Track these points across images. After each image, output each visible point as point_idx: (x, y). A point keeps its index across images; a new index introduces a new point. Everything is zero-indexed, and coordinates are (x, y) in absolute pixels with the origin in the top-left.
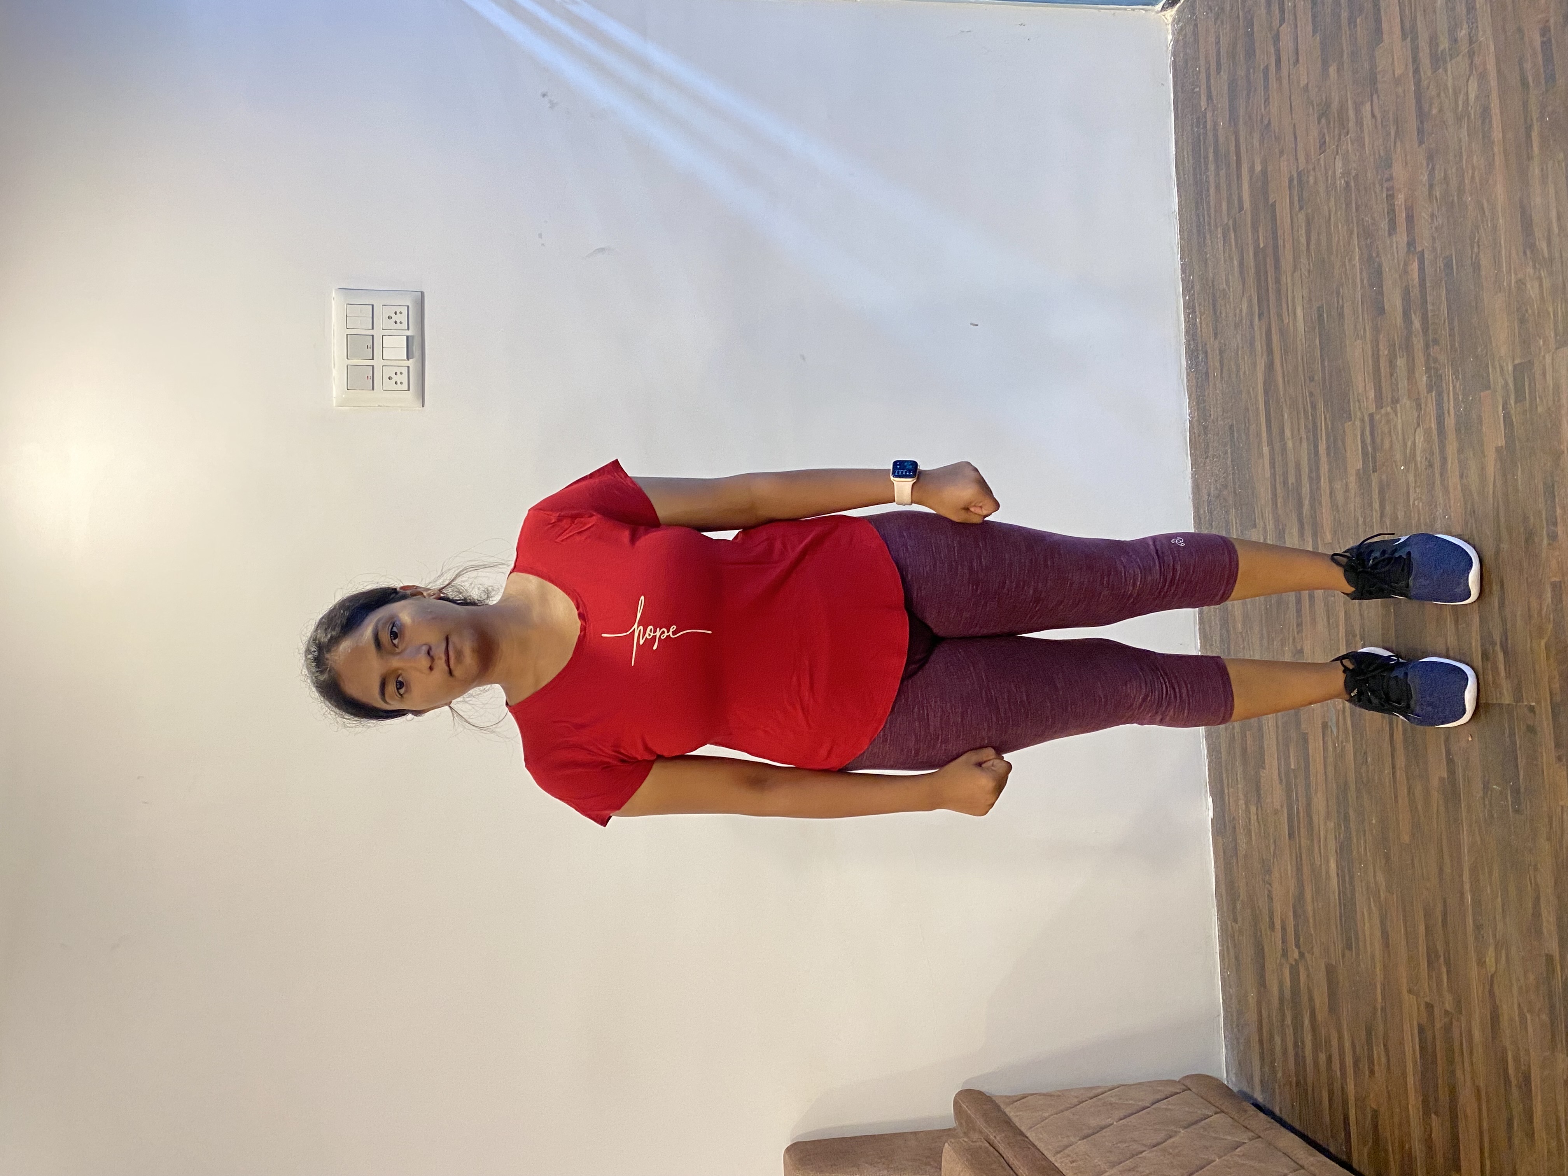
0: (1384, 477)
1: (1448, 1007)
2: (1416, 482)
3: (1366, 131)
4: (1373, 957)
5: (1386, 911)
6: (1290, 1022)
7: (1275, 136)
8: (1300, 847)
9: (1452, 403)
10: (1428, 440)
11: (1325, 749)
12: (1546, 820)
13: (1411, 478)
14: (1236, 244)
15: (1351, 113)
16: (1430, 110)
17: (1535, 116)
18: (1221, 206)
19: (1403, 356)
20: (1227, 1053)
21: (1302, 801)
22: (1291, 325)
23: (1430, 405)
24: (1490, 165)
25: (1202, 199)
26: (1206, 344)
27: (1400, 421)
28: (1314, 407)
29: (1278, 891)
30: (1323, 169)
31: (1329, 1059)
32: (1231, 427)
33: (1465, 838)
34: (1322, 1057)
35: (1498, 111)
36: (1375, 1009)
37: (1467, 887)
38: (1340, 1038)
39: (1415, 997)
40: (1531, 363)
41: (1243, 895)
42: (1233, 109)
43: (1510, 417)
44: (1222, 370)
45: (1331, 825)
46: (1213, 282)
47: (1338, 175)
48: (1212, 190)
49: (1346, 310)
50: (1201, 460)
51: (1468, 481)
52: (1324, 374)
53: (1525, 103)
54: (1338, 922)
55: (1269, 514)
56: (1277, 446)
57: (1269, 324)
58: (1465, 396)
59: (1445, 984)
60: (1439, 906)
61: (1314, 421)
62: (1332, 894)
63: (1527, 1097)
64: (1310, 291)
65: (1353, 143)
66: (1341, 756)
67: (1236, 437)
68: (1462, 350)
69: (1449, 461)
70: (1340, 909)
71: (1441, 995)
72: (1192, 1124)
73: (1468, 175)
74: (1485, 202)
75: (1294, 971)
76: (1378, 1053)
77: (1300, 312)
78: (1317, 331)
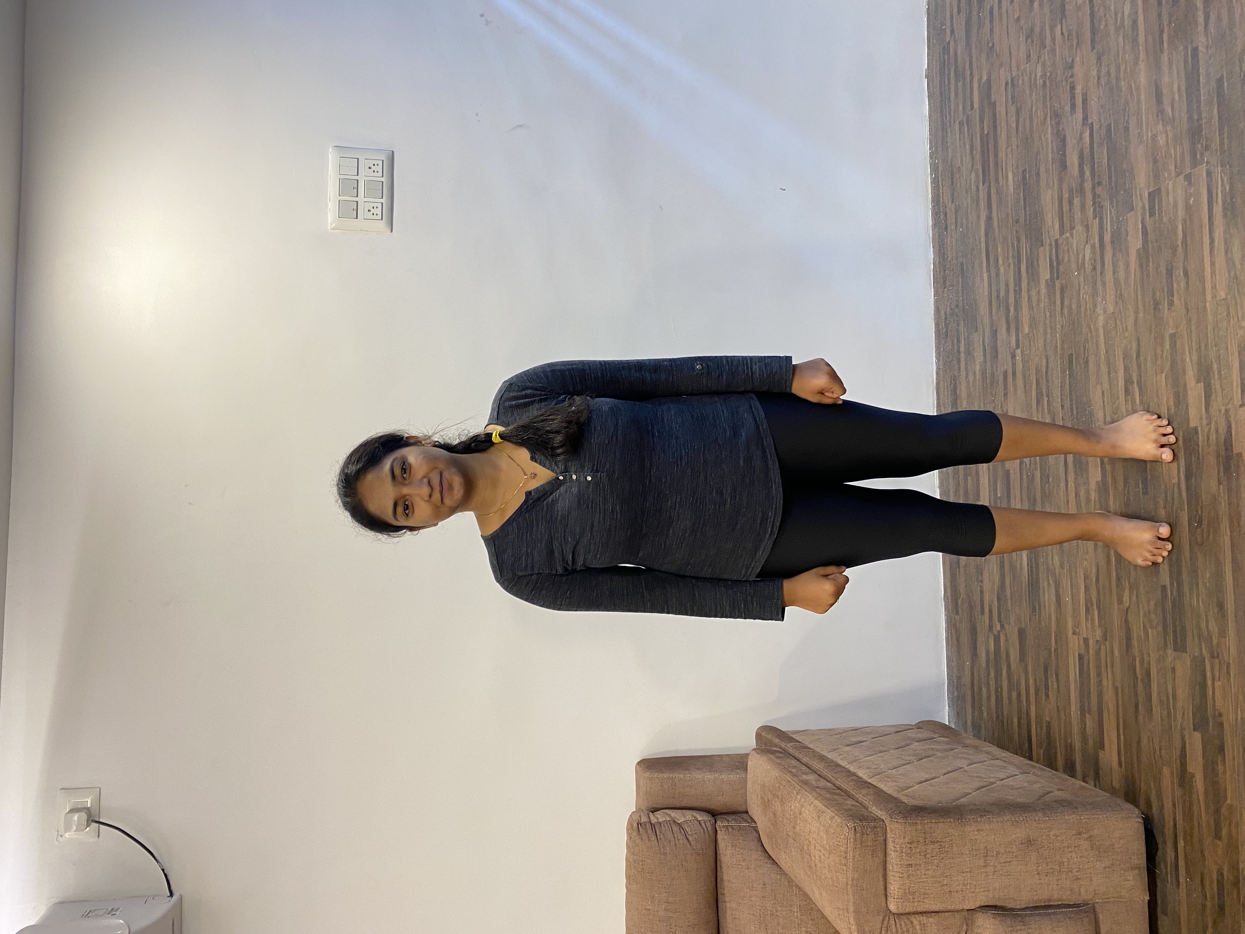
0: (1064, 282)
1: (1098, 639)
2: (1084, 282)
3: (1057, 45)
4: (1050, 616)
5: (1059, 583)
6: (993, 676)
7: (997, 54)
9: (1109, 224)
10: (1093, 252)
11: (1021, 479)
13: (1082, 279)
14: (968, 133)
15: (1048, 34)
16: (1099, 26)
17: (1166, 23)
18: (958, 108)
19: (1078, 196)
20: (949, 708)
22: (1004, 186)
23: (1095, 228)
24: (1137, 58)
25: (945, 104)
26: (946, 207)
27: (1075, 241)
28: (1019, 241)
29: (987, 586)
30: (1028, 75)
31: (1019, 695)
32: (962, 264)
34: (1014, 694)
35: (1142, 22)
36: (1050, 652)
38: (1027, 679)
39: (1077, 637)
40: (1159, 189)
41: (963, 595)
42: (968, 38)
43: (1146, 228)
44: (956, 225)
46: (952, 162)
47: (1038, 76)
48: (952, 97)
49: (1041, 170)
50: (940, 291)
51: (1118, 276)
52: (1026, 216)
53: (1160, 15)
54: (1027, 597)
55: (987, 321)
56: (993, 271)
57: (989, 187)
58: (1118, 218)
59: (1097, 622)
60: (1094, 570)
61: (1018, 251)
62: (1024, 579)
63: (1148, 684)
64: (1018, 160)
65: (1048, 55)
66: (1031, 479)
67: (965, 270)
68: (1116, 187)
69: (1106, 263)
70: (1029, 588)
71: (1094, 631)
72: (923, 740)
73: (1123, 67)
74: (1133, 85)
75: (997, 639)
76: (1052, 682)
77: (1010, 176)
78: (1022, 186)
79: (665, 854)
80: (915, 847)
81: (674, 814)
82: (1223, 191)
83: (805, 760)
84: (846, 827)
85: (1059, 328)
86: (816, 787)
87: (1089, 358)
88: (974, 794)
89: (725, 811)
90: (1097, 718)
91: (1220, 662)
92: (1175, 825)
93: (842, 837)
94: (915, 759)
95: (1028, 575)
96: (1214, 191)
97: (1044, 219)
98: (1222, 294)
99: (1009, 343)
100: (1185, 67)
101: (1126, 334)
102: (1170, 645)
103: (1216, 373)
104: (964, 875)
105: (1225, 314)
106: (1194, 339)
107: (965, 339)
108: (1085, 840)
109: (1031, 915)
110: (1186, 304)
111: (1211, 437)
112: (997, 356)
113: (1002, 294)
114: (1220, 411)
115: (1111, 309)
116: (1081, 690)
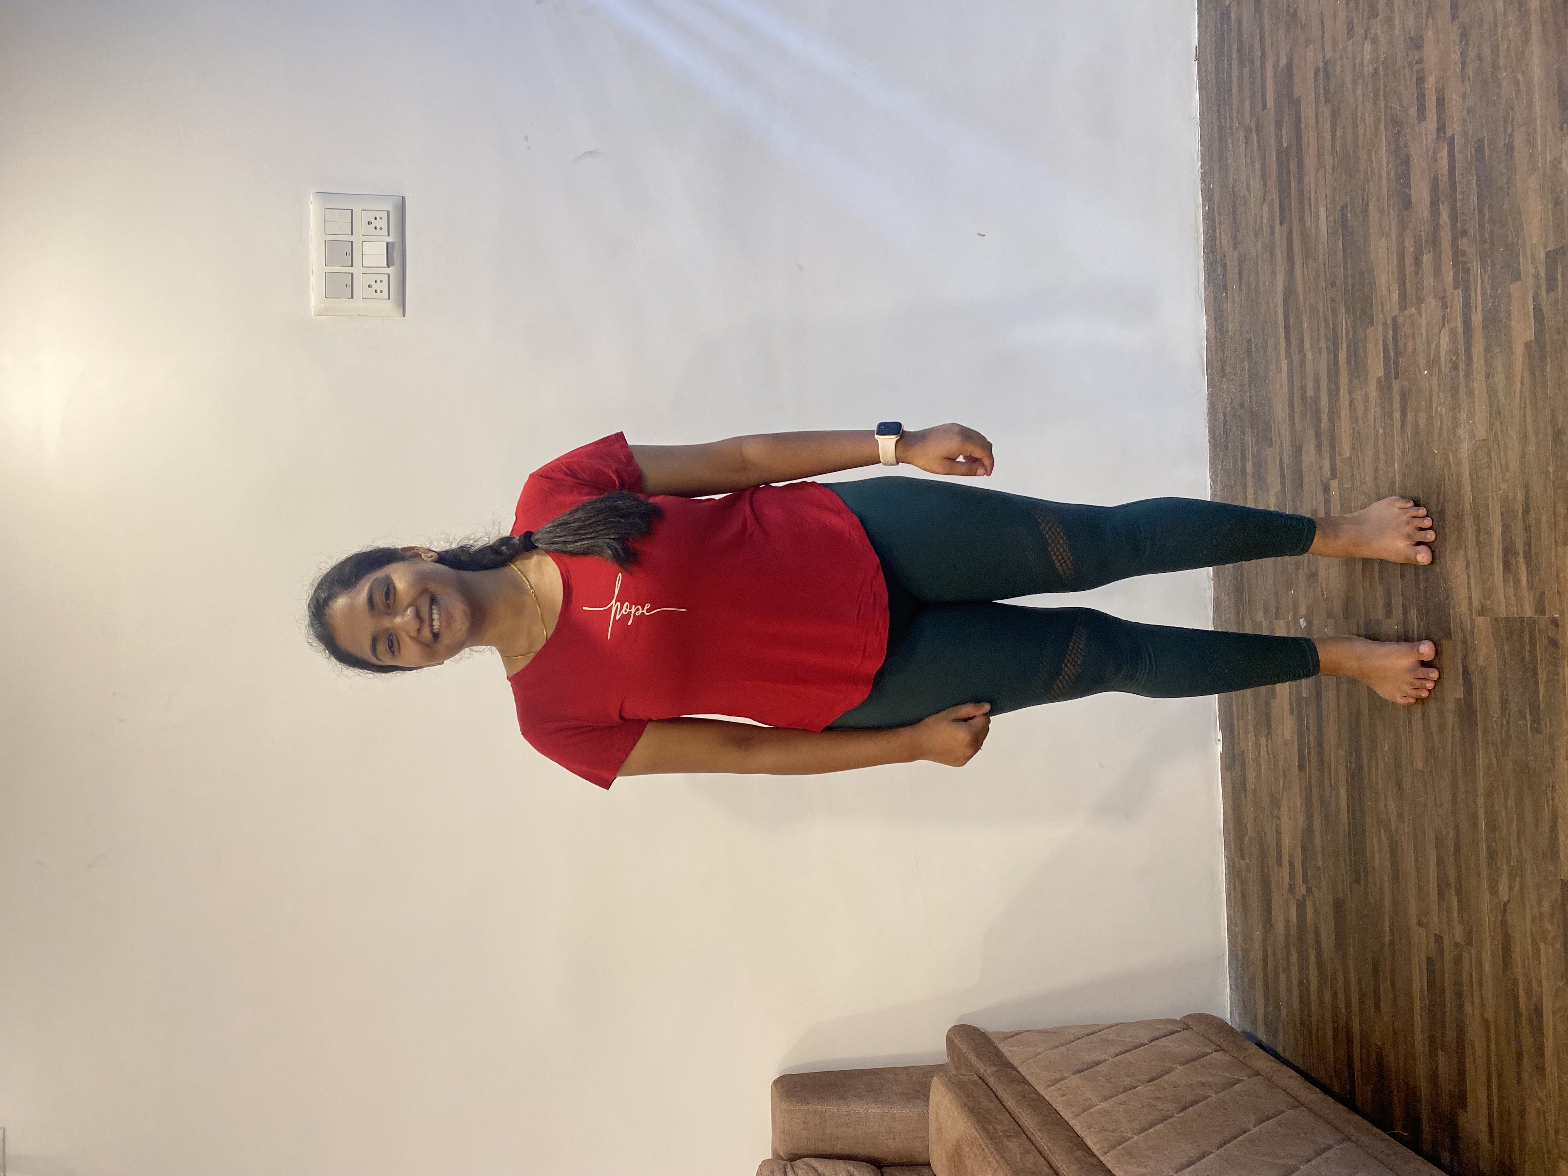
0: (1406, 383)
1: (1458, 939)
2: (1439, 387)
3: (1397, 12)
4: (1382, 889)
5: (1397, 843)
6: (1295, 960)
7: (1301, 25)
8: (1310, 778)
9: (1479, 299)
10: (1453, 340)
13: (1434, 382)
14: (1259, 145)
18: (1243, 106)
19: (1430, 252)
20: (1231, 993)
21: (1314, 729)
22: (1313, 228)
23: (1456, 303)
24: (1527, 35)
25: (1224, 100)
26: (1225, 256)
27: (1424, 321)
28: (1335, 314)
29: (1286, 825)
30: (1350, 57)
31: (1335, 995)
32: (1249, 341)
33: (1481, 763)
34: (1328, 995)
36: (1382, 943)
37: (1481, 813)
38: (1346, 973)
39: (1424, 930)
40: (1563, 248)
41: (1250, 832)
43: (1541, 310)
44: (1240, 283)
45: (1343, 753)
46: (1233, 187)
47: (1366, 61)
48: (1235, 90)
49: (1370, 207)
50: (1217, 379)
51: (1494, 382)
52: (1346, 277)
54: (1347, 854)
55: (1286, 432)
56: (1296, 358)
57: (1291, 229)
58: (1494, 290)
59: (1456, 915)
60: (1452, 834)
61: (1334, 329)
62: (1341, 824)
63: (1537, 1028)
64: (1334, 190)
65: (1382, 27)
67: (1253, 352)
68: (1492, 241)
69: (1475, 358)
70: (1349, 839)
71: (1452, 927)
72: (1190, 1061)
73: (1503, 49)
74: (1520, 78)
75: (1301, 907)
76: (1385, 989)
77: (1323, 213)
78: (1340, 232)
81: (818, 1165)
85: (1398, 455)
89: (897, 1161)
90: (1455, 1060)
95: (1349, 823)
97: (1375, 283)
99: (1320, 469)
101: (1507, 476)
107: (1253, 455)
112: (1301, 486)
113: (1310, 393)
115: (1481, 432)
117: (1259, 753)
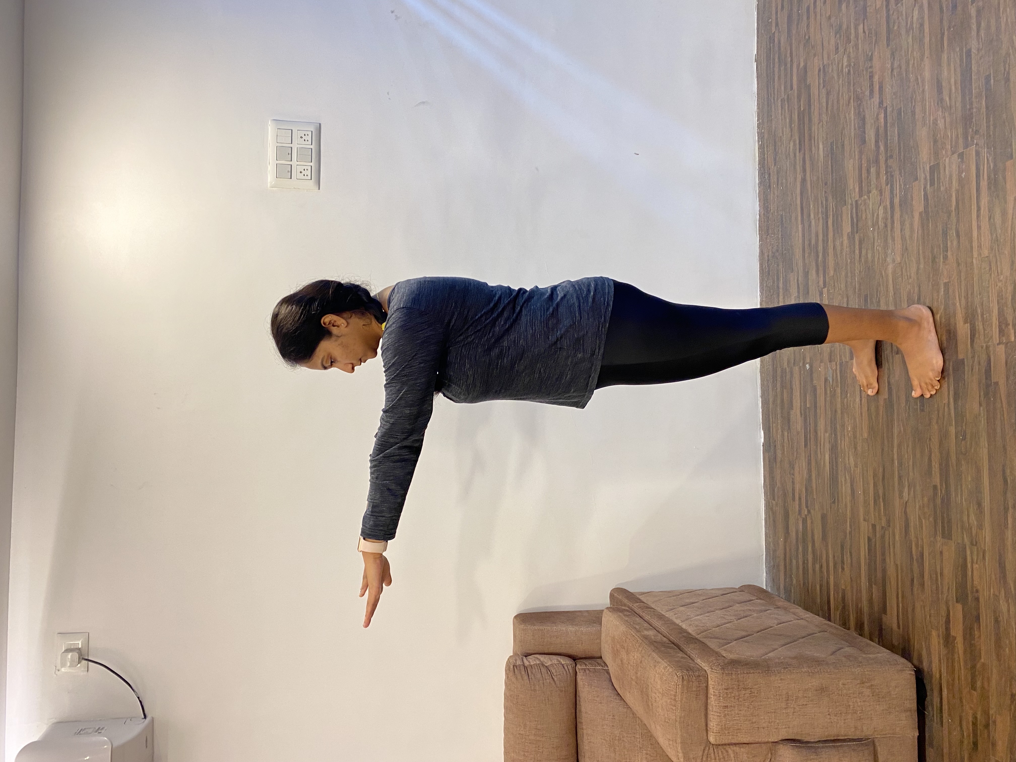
0: (861, 235)
1: (883, 525)
2: (878, 236)
3: (860, 41)
4: (846, 505)
5: (854, 479)
6: (801, 551)
7: (812, 45)
8: (810, 451)
9: (898, 190)
10: (885, 212)
11: (826, 393)
12: (936, 412)
13: (876, 234)
14: (788, 109)
15: (853, 31)
16: (894, 27)
17: (946, 28)
18: (781, 88)
19: (874, 166)
20: (766, 576)
21: (812, 425)
22: (816, 154)
23: (887, 193)
24: (923, 56)
25: (771, 84)
26: (769, 169)
27: (871, 203)
28: (827, 200)
29: (797, 478)
30: (837, 64)
31: (821, 567)
32: (782, 216)
33: (896, 431)
34: (817, 566)
35: (928, 26)
36: (846, 533)
37: (895, 457)
38: (827, 554)
39: (867, 522)
40: (938, 164)
41: (779, 484)
42: (789, 31)
43: (927, 195)
44: (778, 185)
45: (828, 434)
46: (775, 132)
47: (844, 66)
48: (776, 79)
49: (846, 143)
50: (764, 236)
51: (905, 233)
52: (832, 180)
53: (941, 20)
54: (829, 489)
55: (800, 263)
56: (806, 224)
57: (804, 154)
58: (905, 185)
59: (882, 512)
60: (881, 470)
61: (826, 209)
62: (826, 474)
63: (921, 565)
64: (827, 133)
65: (853, 48)
66: (833, 395)
67: (784, 221)
68: (904, 160)
69: (896, 222)
70: (830, 481)
71: (880, 519)
72: (743, 602)
73: (911, 62)
74: (919, 77)
75: (804, 521)
76: (847, 558)
77: (821, 146)
78: (830, 155)
79: (535, 690)
80: (730, 693)
81: (542, 658)
82: (989, 167)
83: (647, 617)
84: (676, 676)
85: (857, 273)
86: (655, 641)
87: (881, 299)
88: (780, 649)
89: (584, 656)
90: (881, 588)
91: (978, 548)
92: (941, 677)
93: (672, 684)
94: (735, 618)
95: (830, 471)
96: (982, 167)
97: (847, 183)
98: (986, 252)
99: (818, 283)
100: (960, 65)
101: (910, 281)
102: (940, 532)
103: (980, 315)
104: (769, 714)
105: (988, 269)
106: (963, 287)
107: (783, 278)
108: (867, 688)
109: (823, 747)
110: (957, 259)
111: (974, 368)
112: (808, 292)
113: (813, 242)
114: (982, 347)
115: (898, 259)
116: (869, 565)
117: (784, 440)
